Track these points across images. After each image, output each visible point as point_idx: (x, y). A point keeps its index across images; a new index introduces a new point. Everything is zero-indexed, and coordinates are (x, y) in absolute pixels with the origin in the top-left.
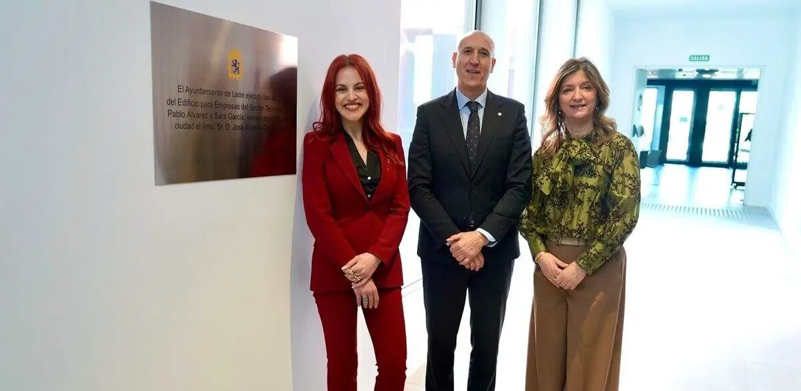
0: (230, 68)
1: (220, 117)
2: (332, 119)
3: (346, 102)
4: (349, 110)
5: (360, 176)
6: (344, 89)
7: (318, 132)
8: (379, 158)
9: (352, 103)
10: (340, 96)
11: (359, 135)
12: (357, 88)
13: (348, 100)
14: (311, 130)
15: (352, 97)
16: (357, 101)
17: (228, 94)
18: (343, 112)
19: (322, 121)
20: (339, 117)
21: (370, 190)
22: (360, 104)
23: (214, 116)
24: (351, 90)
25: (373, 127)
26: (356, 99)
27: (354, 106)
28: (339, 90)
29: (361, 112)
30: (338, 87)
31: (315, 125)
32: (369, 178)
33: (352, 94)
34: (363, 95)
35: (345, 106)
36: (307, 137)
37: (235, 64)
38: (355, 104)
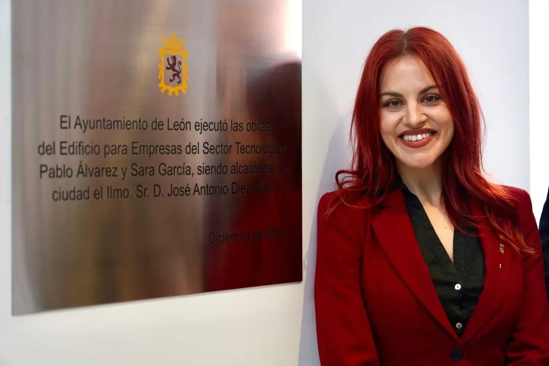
0: (164, 73)
1: (142, 172)
2: (375, 164)
3: (402, 129)
4: (410, 145)
5: (437, 283)
6: (398, 101)
7: (346, 191)
8: (479, 240)
9: (417, 129)
10: (390, 118)
11: (436, 196)
12: (425, 97)
13: (408, 125)
14: (332, 188)
15: (415, 119)
16: (427, 126)
17: (158, 125)
18: (399, 150)
19: (355, 168)
20: (391, 159)
21: (459, 313)
22: (433, 133)
23: (130, 170)
24: (412, 103)
25: (462, 179)
26: (423, 123)
27: (420, 137)
28: (387, 105)
29: (437, 147)
30: (385, 98)
31: (341, 177)
32: (458, 287)
33: (414, 112)
34: (440, 112)
35: (401, 136)
36: (325, 202)
37: (173, 65)
38: (422, 132)
